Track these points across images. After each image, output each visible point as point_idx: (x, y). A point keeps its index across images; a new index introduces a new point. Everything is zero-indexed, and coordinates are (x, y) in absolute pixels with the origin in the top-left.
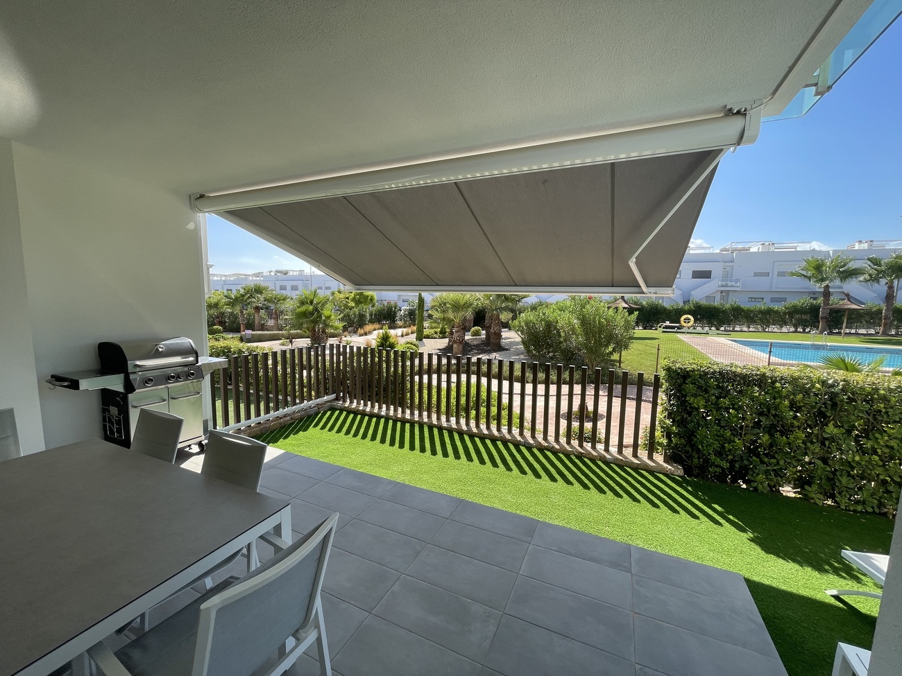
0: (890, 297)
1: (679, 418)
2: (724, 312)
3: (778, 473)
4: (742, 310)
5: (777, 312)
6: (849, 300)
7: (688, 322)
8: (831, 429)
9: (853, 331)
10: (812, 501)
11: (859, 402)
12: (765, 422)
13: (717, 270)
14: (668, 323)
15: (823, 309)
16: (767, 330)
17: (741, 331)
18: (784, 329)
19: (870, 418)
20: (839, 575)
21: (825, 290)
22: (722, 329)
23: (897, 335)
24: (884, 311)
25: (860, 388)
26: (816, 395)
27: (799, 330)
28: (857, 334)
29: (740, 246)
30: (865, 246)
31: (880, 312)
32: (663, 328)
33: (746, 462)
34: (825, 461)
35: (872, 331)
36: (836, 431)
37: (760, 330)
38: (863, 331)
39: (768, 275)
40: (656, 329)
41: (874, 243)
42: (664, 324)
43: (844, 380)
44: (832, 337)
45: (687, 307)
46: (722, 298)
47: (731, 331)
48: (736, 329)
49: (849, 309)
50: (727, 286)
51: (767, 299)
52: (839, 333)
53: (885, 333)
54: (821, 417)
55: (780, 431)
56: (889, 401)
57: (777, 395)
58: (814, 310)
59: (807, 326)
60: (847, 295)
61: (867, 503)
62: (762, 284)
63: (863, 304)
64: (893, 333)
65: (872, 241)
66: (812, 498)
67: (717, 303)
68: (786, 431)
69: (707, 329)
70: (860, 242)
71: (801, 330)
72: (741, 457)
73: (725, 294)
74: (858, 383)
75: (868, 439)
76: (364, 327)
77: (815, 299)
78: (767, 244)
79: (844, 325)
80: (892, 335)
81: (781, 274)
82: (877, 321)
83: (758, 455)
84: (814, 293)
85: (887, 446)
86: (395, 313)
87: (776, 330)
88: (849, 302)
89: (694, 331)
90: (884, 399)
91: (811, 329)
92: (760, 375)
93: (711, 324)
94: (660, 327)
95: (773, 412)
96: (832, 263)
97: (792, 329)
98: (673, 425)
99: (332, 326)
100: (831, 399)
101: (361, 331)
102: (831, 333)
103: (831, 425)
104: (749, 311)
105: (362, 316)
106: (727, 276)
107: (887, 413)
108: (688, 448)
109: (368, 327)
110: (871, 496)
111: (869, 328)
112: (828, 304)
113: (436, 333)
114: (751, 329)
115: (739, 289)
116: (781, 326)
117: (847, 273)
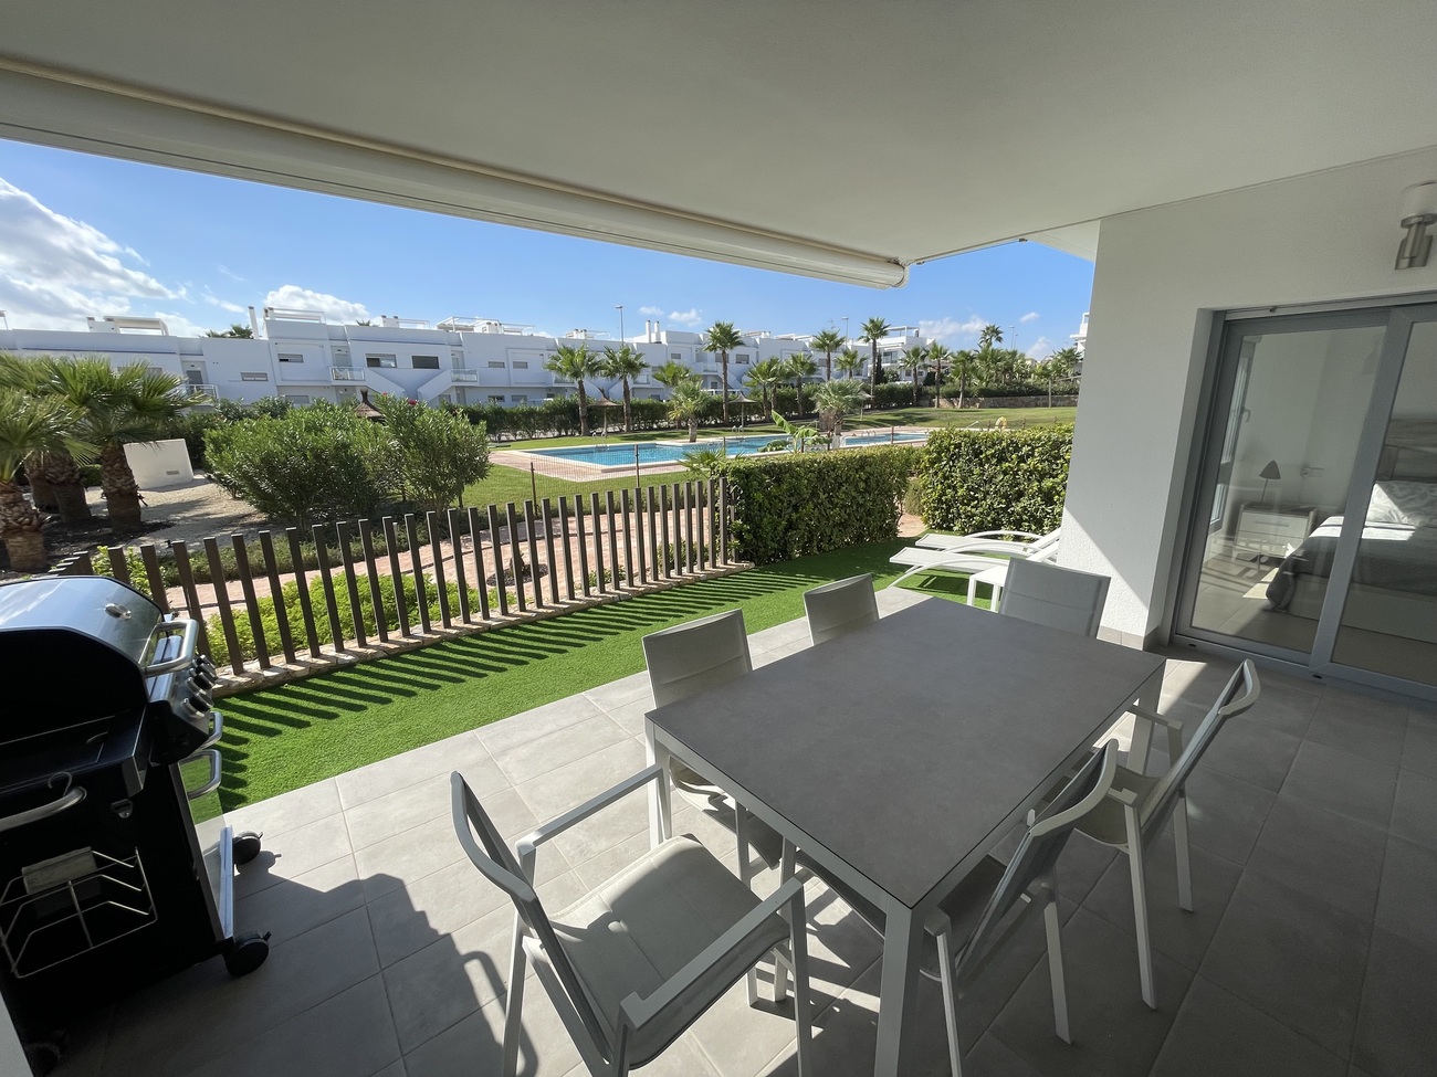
0: (627, 393)
1: (743, 516)
4: (505, 413)
5: (532, 414)
6: (605, 397)
13: (445, 358)
15: (582, 408)
18: (550, 434)
24: (625, 408)
27: (562, 434)
29: (461, 324)
30: (581, 336)
31: (621, 408)
35: (617, 429)
37: (527, 437)
38: (611, 430)
39: (502, 365)
41: (590, 333)
49: (607, 406)
50: (460, 380)
53: (629, 430)
58: (570, 409)
59: (569, 428)
62: (499, 378)
71: (564, 434)
78: (493, 323)
79: (605, 424)
81: (517, 365)
82: (620, 418)
84: (550, 389)
87: (542, 436)
91: (573, 431)
97: (556, 434)
106: (458, 365)
111: (614, 425)
112: (585, 402)
115: (477, 384)
116: (546, 431)
117: (594, 369)
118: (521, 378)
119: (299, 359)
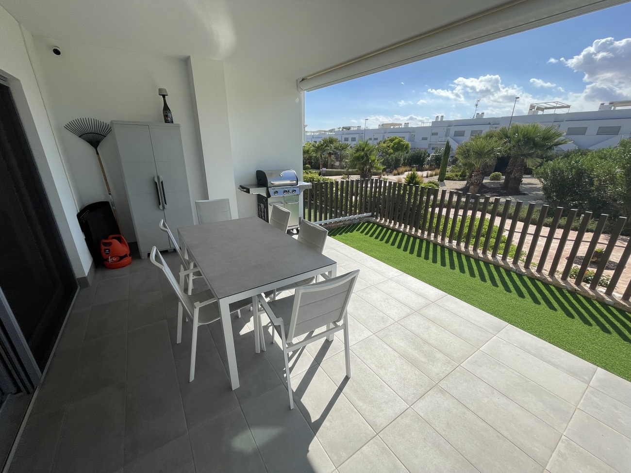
76: (398, 169)
86: (424, 159)
99: (375, 168)
101: (395, 172)
105: (397, 161)
109: (401, 169)
113: (457, 176)
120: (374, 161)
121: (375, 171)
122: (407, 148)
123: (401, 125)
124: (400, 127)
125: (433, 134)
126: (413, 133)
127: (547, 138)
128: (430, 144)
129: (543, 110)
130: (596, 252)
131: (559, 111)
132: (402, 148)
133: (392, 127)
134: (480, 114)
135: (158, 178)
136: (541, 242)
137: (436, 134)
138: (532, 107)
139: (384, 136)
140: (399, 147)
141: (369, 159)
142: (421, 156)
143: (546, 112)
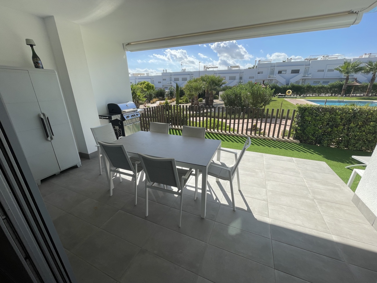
0: (373, 79)
1: (301, 124)
2: (304, 88)
3: (331, 140)
4: (311, 87)
5: (325, 88)
6: (356, 81)
7: (289, 93)
8: (352, 125)
9: (354, 95)
10: (340, 148)
11: (363, 115)
12: (331, 124)
13: (302, 69)
14: (280, 94)
15: (345, 86)
16: (320, 96)
17: (310, 96)
18: (327, 95)
19: (365, 121)
20: (348, 164)
21: (347, 78)
22: (302, 96)
23: (372, 96)
24: (369, 86)
25: (365, 111)
26: (349, 114)
27: (333, 95)
28: (356, 96)
29: (313, 57)
30: (367, 56)
31: (367, 86)
32: (278, 96)
33: (321, 137)
34: (347, 135)
35: (362, 95)
36: (354, 125)
37: (317, 95)
38: (358, 95)
39: (323, 71)
40: (275, 97)
41: (371, 55)
42: (279, 94)
43: (360, 108)
44: (346, 98)
45: (288, 87)
46: (303, 82)
47: (305, 96)
48: (307, 96)
49: (355, 85)
50: (305, 76)
51: (321, 82)
52: (349, 96)
53: (367, 95)
54: (349, 121)
55: (335, 126)
56: (373, 115)
57: (337, 114)
58: (341, 86)
59: (336, 93)
60: (356, 79)
61: (358, 147)
62: (320, 75)
63: (361, 83)
64: (370, 95)
65: (371, 54)
66: (341, 147)
67: (300, 84)
68: (337, 127)
69: (295, 96)
70: (366, 54)
71: (334, 95)
72: (320, 136)
73: (304, 80)
74: (364, 109)
75: (363, 127)
76: (153, 100)
77: (342, 81)
78: (325, 56)
79: (352, 92)
80: (370, 96)
81: (330, 70)
82: (365, 90)
83: (326, 135)
84: (341, 79)
85: (369, 129)
86: (164, 93)
87: (324, 95)
88: (356, 82)
89: (290, 97)
90: (372, 114)
91: (338, 94)
92: (331, 108)
93: (297, 94)
94: (277, 96)
95: (334, 120)
96: (352, 65)
97: (330, 95)
98: (298, 127)
99: (141, 100)
100: (354, 115)
101: (151, 102)
102: (346, 96)
103: (352, 124)
104: (314, 87)
105: (151, 95)
106: (306, 72)
107: (371, 118)
108: (303, 134)
109: (154, 100)
110: (360, 145)
111: (361, 93)
112: (347, 84)
113: (183, 101)
114: (313, 95)
115: (310, 78)
116: (326, 94)
117: (358, 70)
118: (329, 75)
119: (262, 73)
120: (139, 96)
121: (141, 102)
122: (153, 88)
123: (144, 74)
124: (144, 75)
125: (163, 80)
126: (152, 79)
127: (219, 81)
128: (163, 85)
129: (208, 68)
130: (254, 125)
131: (215, 69)
132: (150, 88)
133: (139, 76)
134: (184, 69)
135: (44, 115)
136: (241, 125)
137: (165, 80)
138: (205, 67)
139: (135, 81)
140: (149, 87)
141: (136, 95)
142: (162, 92)
143: (210, 69)
